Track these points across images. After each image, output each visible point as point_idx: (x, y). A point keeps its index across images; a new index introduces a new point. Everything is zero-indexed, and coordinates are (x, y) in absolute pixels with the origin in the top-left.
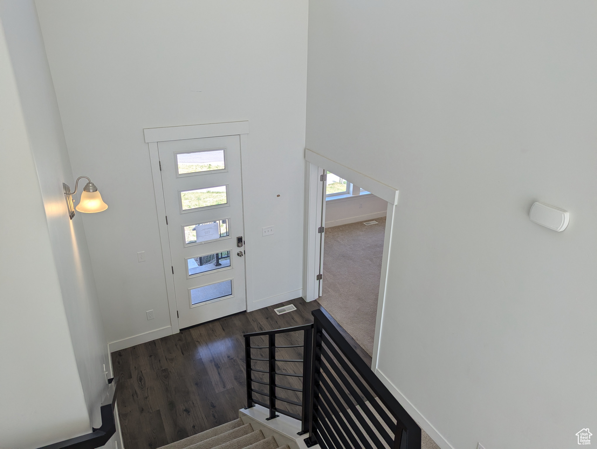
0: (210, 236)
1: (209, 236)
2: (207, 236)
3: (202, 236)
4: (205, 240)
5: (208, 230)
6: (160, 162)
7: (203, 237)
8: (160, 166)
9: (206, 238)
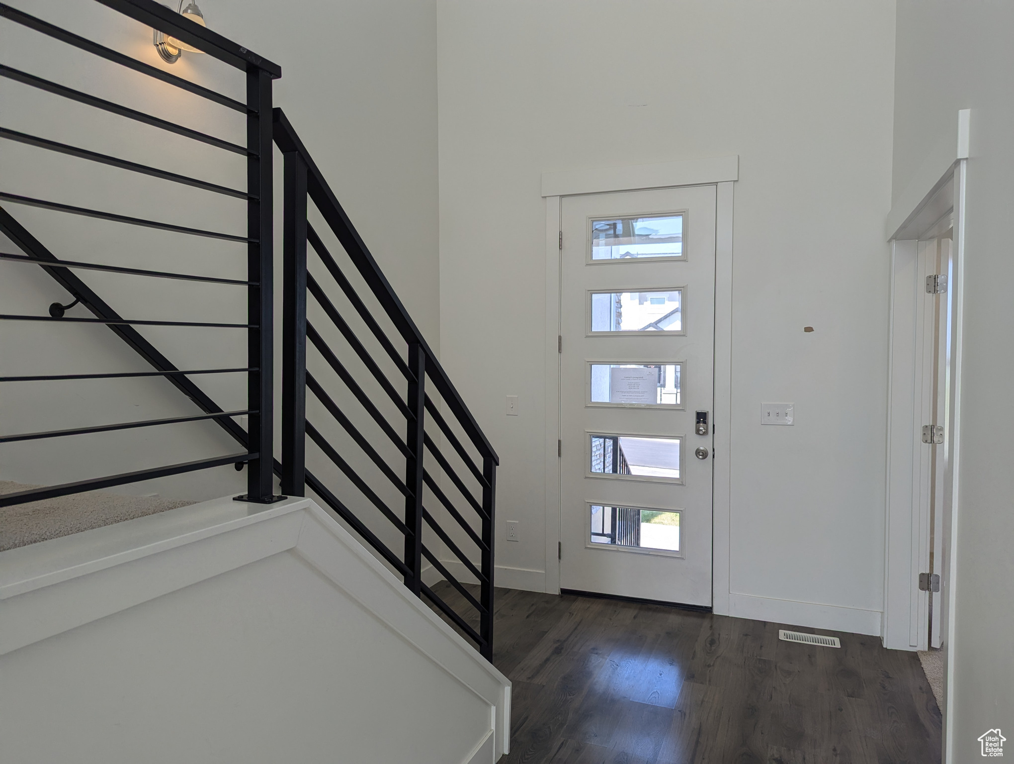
0: (638, 395)
1: (636, 394)
2: (632, 394)
3: (622, 392)
4: (628, 402)
5: (636, 381)
6: (561, 234)
7: (623, 394)
8: (560, 239)
9: (630, 397)
